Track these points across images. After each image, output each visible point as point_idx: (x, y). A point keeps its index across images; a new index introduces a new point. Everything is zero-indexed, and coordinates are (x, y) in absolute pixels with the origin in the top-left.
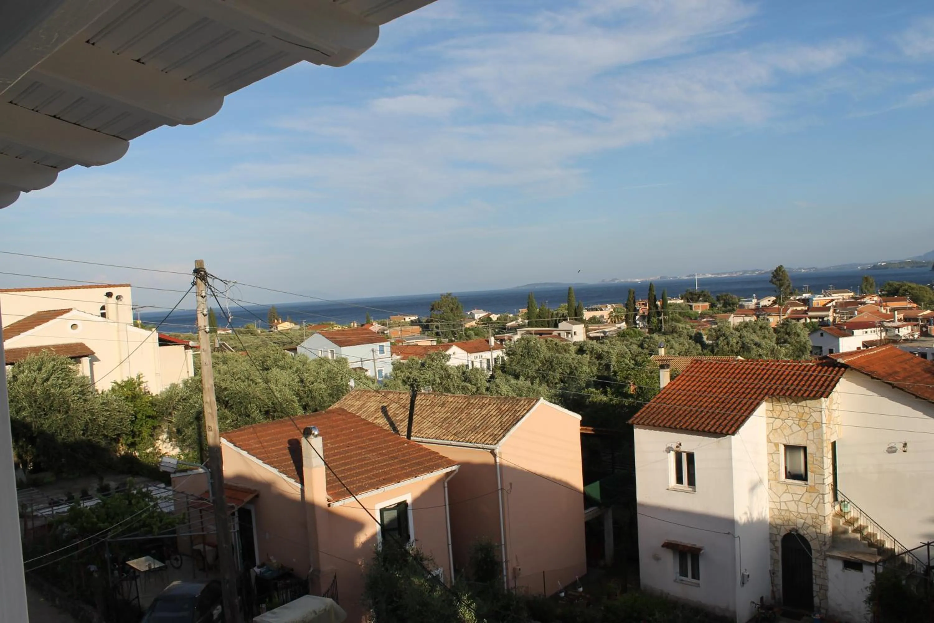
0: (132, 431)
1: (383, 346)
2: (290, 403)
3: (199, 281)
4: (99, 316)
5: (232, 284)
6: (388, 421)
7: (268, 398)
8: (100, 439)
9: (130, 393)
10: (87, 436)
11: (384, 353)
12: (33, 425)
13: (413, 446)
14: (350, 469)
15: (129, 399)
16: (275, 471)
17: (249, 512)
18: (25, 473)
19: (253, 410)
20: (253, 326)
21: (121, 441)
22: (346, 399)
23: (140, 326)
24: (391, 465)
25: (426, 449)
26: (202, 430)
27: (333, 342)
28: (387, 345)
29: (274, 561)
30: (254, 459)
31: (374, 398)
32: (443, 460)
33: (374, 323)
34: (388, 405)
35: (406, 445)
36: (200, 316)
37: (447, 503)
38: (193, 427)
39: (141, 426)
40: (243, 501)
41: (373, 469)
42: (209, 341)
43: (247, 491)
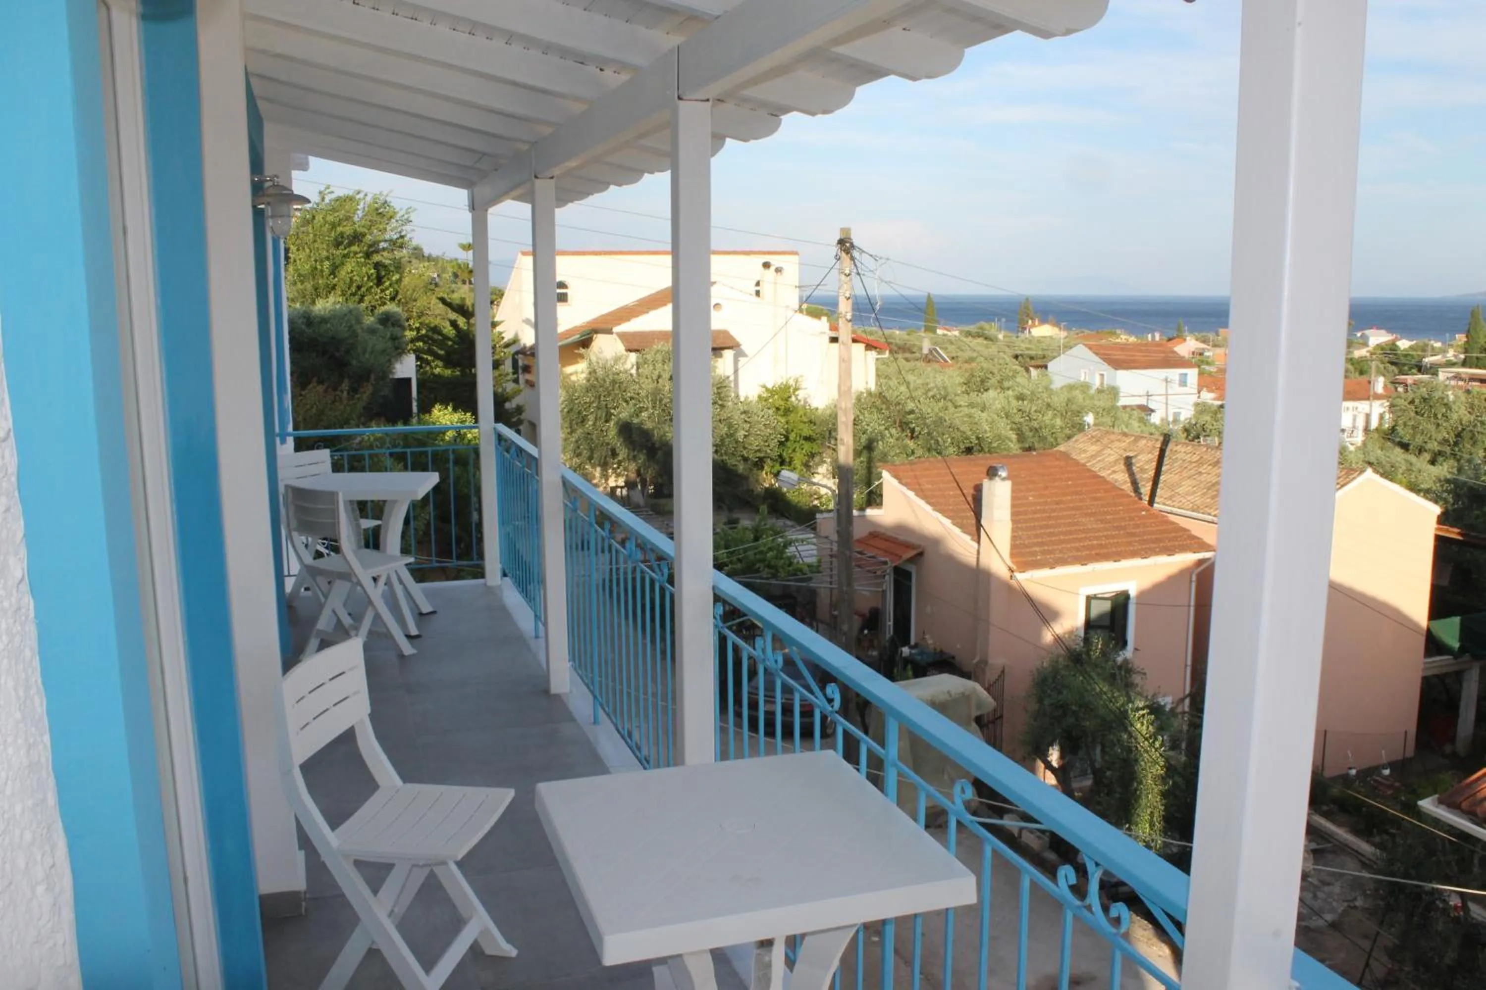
0: (780, 456)
1: (1186, 375)
2: (1004, 441)
3: (844, 255)
4: (751, 295)
5: (883, 261)
6: (1130, 478)
7: (971, 430)
8: (738, 461)
9: (782, 403)
10: (721, 455)
11: (1186, 386)
12: (655, 432)
13: (1155, 516)
14: (1051, 534)
15: (781, 412)
16: (947, 522)
17: (908, 575)
18: (643, 495)
19: (947, 445)
20: (992, 329)
21: (766, 467)
22: (1076, 441)
23: (805, 312)
24: (1113, 537)
25: (1173, 523)
26: (872, 465)
27: (1105, 360)
28: (1192, 374)
29: (930, 642)
30: (921, 503)
31: (1117, 444)
32: (1193, 542)
33: (1188, 338)
34: (1136, 456)
35: (1144, 513)
36: (842, 300)
37: (1193, 603)
38: (862, 459)
39: (794, 450)
40: (901, 557)
41: (1086, 538)
42: (850, 332)
43: (908, 546)
